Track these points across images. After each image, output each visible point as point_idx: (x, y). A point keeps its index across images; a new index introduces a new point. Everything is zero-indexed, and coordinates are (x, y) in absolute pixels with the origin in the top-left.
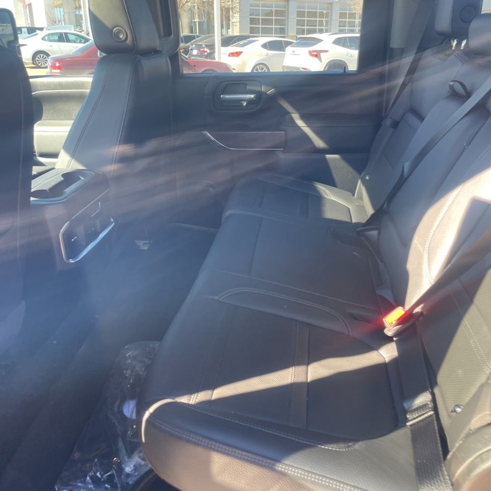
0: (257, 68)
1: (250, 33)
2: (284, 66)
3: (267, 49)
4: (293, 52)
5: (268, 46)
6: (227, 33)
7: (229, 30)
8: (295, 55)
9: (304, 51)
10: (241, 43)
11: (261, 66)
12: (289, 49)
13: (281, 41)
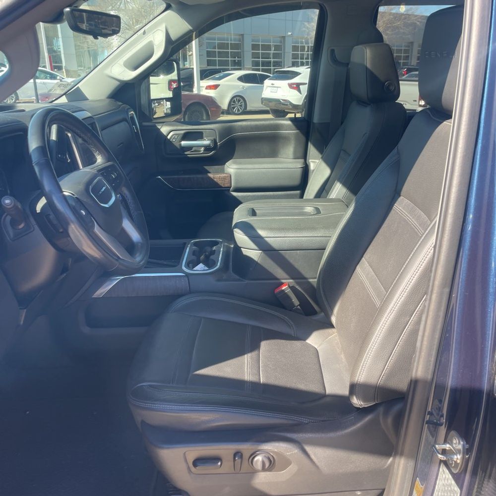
0: (234, 100)
1: (208, 65)
2: (262, 98)
3: (243, 82)
4: (272, 84)
5: (244, 79)
6: (184, 66)
7: (185, 63)
8: (274, 87)
9: (284, 84)
10: (217, 76)
11: (238, 98)
12: (267, 82)
13: (256, 74)
